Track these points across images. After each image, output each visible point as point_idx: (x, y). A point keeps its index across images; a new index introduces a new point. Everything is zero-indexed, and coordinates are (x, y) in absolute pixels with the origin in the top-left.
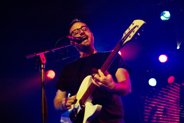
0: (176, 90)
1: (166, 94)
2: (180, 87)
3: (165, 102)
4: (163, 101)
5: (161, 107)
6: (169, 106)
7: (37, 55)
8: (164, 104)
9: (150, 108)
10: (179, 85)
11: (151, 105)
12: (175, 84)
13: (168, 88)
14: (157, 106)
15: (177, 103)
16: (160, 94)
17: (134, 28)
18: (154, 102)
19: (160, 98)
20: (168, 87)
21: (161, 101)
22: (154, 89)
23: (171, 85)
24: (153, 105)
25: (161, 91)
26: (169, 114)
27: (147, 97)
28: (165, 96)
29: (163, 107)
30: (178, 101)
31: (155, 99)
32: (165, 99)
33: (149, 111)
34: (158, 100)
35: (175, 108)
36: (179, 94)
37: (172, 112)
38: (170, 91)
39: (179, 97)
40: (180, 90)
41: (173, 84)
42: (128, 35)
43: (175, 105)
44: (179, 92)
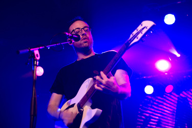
0: (173, 100)
1: (162, 104)
2: (178, 98)
3: (160, 112)
4: (158, 111)
5: (155, 117)
6: (164, 117)
7: (31, 50)
8: (159, 115)
9: (143, 117)
10: (177, 96)
11: (145, 114)
12: (173, 93)
13: (165, 98)
14: (151, 116)
15: (173, 115)
16: (155, 103)
17: (143, 29)
18: (149, 112)
19: (155, 107)
20: (164, 96)
21: (156, 111)
22: (150, 97)
23: (169, 95)
24: (147, 115)
25: (157, 100)
26: (163, 126)
27: (141, 105)
28: (160, 106)
29: (157, 118)
30: (174, 112)
31: (149, 108)
32: (160, 109)
33: (142, 120)
34: (153, 110)
35: (170, 120)
36: (176, 106)
37: (166, 124)
38: (167, 101)
39: (175, 109)
40: (178, 101)
41: (170, 93)
42: (135, 37)
43: (171, 116)
44: (176, 102)
